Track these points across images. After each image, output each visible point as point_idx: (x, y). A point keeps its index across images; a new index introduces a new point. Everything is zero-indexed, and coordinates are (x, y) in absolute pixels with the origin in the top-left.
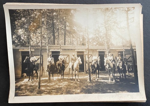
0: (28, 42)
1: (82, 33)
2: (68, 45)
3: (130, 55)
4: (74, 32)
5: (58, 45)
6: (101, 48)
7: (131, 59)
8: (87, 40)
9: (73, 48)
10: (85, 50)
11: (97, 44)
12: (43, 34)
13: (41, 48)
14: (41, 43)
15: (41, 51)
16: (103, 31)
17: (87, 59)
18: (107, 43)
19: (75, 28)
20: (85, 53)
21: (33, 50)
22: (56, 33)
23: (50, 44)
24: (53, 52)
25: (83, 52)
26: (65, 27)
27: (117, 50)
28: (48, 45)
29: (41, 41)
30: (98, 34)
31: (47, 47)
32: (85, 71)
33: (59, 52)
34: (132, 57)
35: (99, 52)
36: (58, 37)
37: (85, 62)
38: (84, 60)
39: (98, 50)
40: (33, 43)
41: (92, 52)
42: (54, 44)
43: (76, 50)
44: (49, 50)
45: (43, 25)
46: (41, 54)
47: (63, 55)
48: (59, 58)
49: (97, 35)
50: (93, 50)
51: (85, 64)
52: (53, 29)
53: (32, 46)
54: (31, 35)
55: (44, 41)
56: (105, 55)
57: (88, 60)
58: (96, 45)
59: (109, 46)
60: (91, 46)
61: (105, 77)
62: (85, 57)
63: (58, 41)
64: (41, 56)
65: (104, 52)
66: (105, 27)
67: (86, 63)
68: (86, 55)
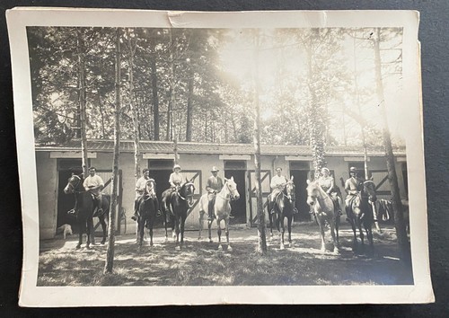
0: (79, 131)
1: (241, 106)
2: (198, 141)
3: (386, 174)
4: (218, 103)
5: (167, 140)
6: (296, 152)
7: (387, 186)
8: (255, 127)
9: (212, 151)
10: (249, 158)
11: (286, 139)
12: (124, 108)
13: (117, 150)
14: (118, 134)
15: (116, 158)
16: (303, 102)
17: (255, 184)
18: (317, 137)
19: (219, 91)
20: (249, 167)
21: (94, 156)
22: (162, 104)
23: (145, 139)
24: (152, 162)
25: (243, 163)
26: (190, 87)
27: (346, 159)
28: (137, 142)
29: (118, 128)
30: (288, 110)
31: (136, 146)
32: (248, 221)
33: (171, 162)
34: (391, 180)
35: (292, 163)
36: (168, 117)
37: (248, 194)
38: (247, 187)
39: (287, 159)
40: (94, 133)
41: (271, 164)
42: (157, 139)
43: (221, 158)
44: (140, 156)
45: (123, 82)
46: (116, 168)
47: (183, 171)
48: (170, 181)
49: (286, 112)
50: (274, 159)
51: (247, 200)
52: (155, 94)
53: (90, 144)
54: (88, 111)
55: (126, 130)
56: (309, 174)
57: (258, 188)
58: (282, 143)
59: (322, 145)
60: (268, 144)
61: (310, 238)
62: (249, 177)
63: (168, 127)
64: (115, 173)
65: (305, 164)
66: (312, 90)
67: (252, 195)
68: (253, 171)
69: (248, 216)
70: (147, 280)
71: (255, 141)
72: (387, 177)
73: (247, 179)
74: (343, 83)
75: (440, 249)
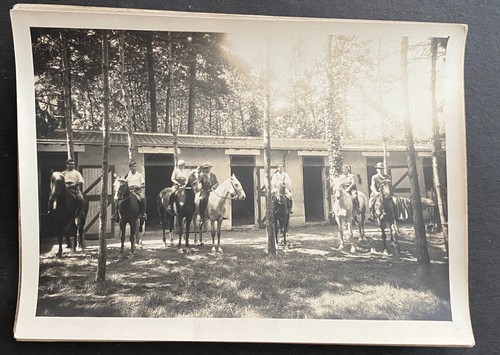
0: (63, 120)
1: (250, 94)
2: (201, 134)
3: (406, 170)
4: (224, 90)
5: (166, 132)
6: (309, 146)
7: (407, 183)
8: (265, 118)
9: (217, 145)
10: (257, 153)
11: (300, 131)
12: (116, 95)
13: (106, 143)
14: (107, 124)
15: (106, 152)
16: (320, 89)
17: (264, 182)
18: (333, 129)
19: (226, 76)
20: (258, 163)
21: (82, 149)
22: (159, 90)
23: (142, 131)
24: (149, 157)
25: (251, 158)
26: (192, 72)
27: (364, 154)
28: (131, 134)
29: (107, 117)
30: (304, 99)
31: (129, 139)
32: (256, 222)
33: (170, 157)
34: (411, 177)
35: (306, 159)
36: (167, 105)
37: (256, 192)
38: (256, 185)
39: (300, 153)
40: (82, 123)
41: (282, 159)
42: (154, 130)
43: (227, 152)
44: (135, 149)
45: (114, 64)
46: (105, 163)
49: (300, 102)
50: (286, 154)
51: (256, 198)
52: (152, 78)
53: (77, 135)
54: (74, 97)
55: (119, 120)
56: (324, 170)
57: (267, 186)
58: (295, 136)
59: (338, 139)
60: (279, 137)
61: (323, 239)
62: (258, 174)
63: (167, 117)
64: (105, 169)
65: (320, 159)
66: (329, 76)
67: (262, 193)
68: (263, 167)
69: (257, 217)
70: (145, 287)
71: (265, 134)
72: (407, 174)
73: (255, 177)
74: (364, 68)
75: (478, 295)
